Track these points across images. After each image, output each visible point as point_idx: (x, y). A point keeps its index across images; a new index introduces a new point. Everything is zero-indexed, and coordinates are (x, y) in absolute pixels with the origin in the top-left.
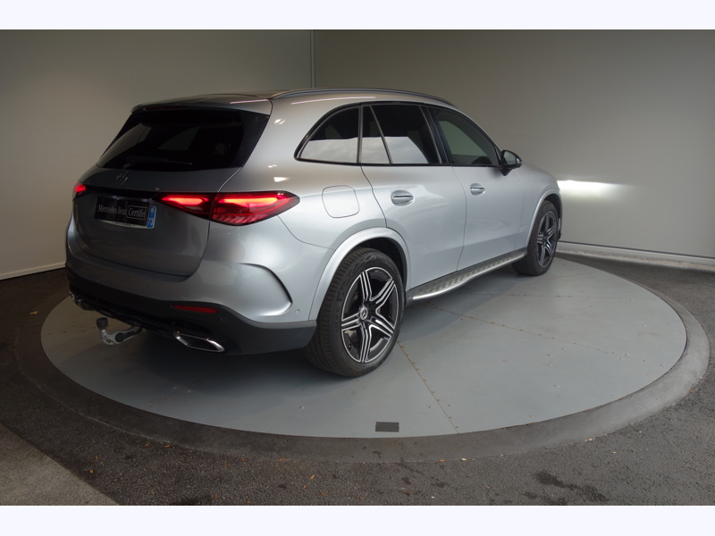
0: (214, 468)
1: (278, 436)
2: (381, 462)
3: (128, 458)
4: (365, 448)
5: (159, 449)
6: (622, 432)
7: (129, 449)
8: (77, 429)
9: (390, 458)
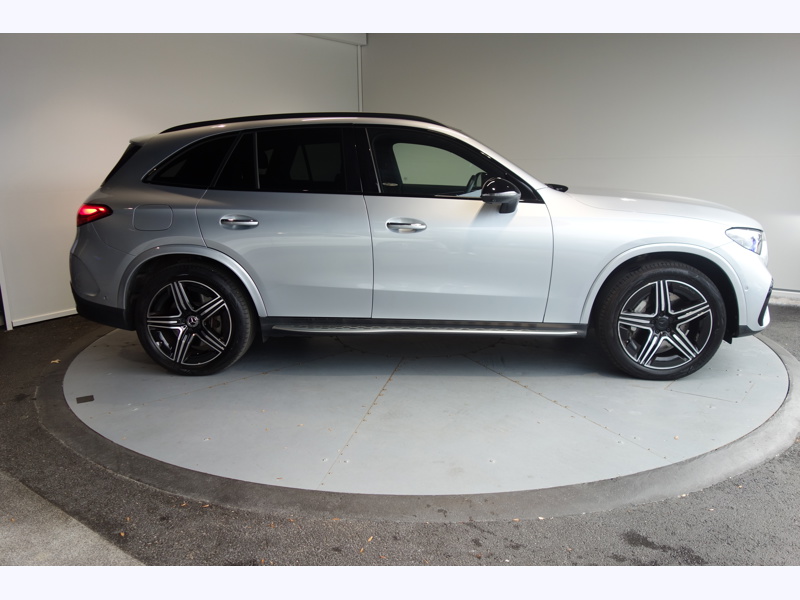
0: (259, 530)
1: (330, 494)
2: (447, 522)
3: (163, 519)
4: (428, 506)
5: (198, 510)
6: (720, 487)
7: (164, 510)
8: (105, 488)
9: (457, 518)
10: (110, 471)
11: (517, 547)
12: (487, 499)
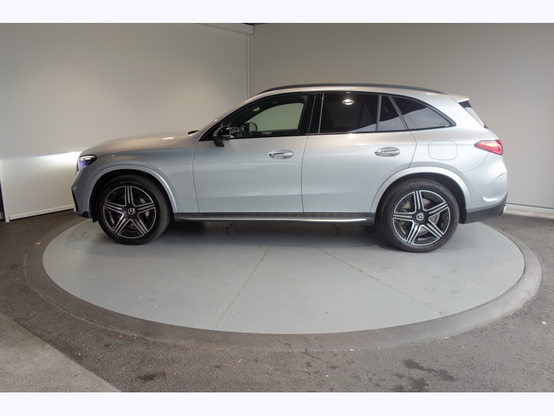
0: (168, 354)
1: (215, 332)
2: (290, 351)
3: (106, 345)
4: (279, 341)
5: (129, 340)
6: (471, 333)
7: (107, 340)
8: (69, 326)
9: (297, 348)
10: (73, 315)
11: (334, 368)
12: (318, 337)
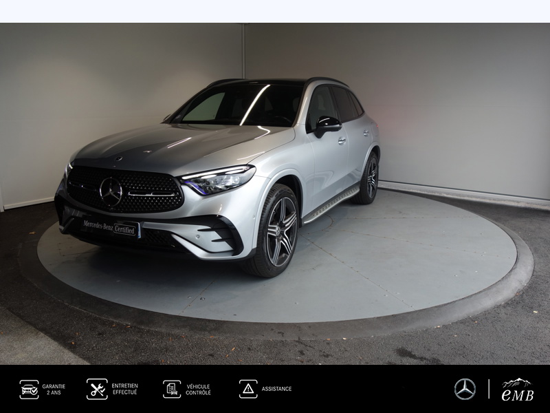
0: (162, 342)
1: (209, 320)
2: (283, 340)
3: (99, 334)
4: (272, 329)
5: (123, 329)
6: (463, 322)
7: (101, 328)
8: (63, 314)
9: (290, 337)
10: (67, 304)
11: (327, 356)
12: (310, 325)
